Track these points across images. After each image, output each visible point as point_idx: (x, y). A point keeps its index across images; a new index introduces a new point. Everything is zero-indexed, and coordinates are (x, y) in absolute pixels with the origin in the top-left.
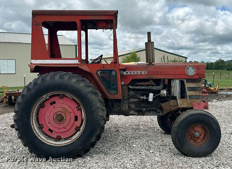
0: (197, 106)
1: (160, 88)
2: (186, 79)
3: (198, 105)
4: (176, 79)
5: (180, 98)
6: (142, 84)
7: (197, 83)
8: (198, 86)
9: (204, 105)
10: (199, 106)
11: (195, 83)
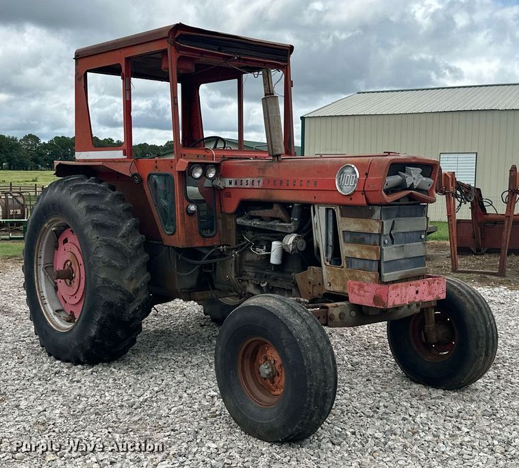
0: (357, 292)
1: (290, 227)
2: (340, 205)
3: (359, 290)
4: (320, 204)
5: (328, 264)
6: (259, 215)
7: (364, 221)
8: (366, 230)
9: (374, 293)
10: (362, 292)
11: (361, 220)
